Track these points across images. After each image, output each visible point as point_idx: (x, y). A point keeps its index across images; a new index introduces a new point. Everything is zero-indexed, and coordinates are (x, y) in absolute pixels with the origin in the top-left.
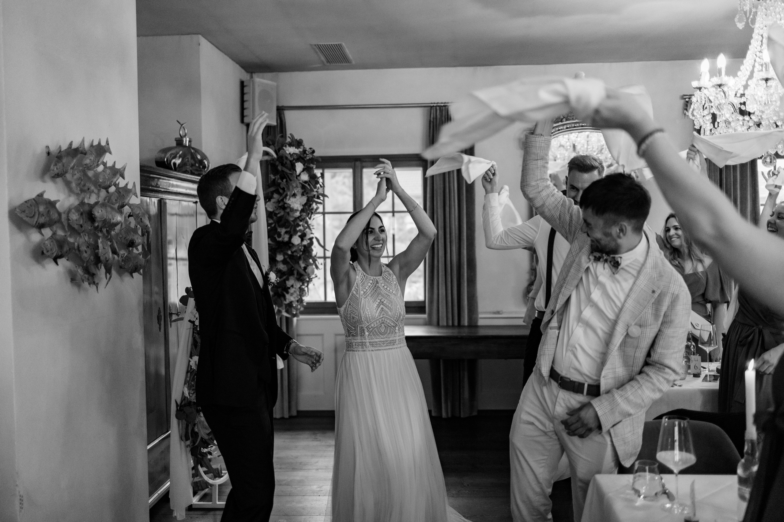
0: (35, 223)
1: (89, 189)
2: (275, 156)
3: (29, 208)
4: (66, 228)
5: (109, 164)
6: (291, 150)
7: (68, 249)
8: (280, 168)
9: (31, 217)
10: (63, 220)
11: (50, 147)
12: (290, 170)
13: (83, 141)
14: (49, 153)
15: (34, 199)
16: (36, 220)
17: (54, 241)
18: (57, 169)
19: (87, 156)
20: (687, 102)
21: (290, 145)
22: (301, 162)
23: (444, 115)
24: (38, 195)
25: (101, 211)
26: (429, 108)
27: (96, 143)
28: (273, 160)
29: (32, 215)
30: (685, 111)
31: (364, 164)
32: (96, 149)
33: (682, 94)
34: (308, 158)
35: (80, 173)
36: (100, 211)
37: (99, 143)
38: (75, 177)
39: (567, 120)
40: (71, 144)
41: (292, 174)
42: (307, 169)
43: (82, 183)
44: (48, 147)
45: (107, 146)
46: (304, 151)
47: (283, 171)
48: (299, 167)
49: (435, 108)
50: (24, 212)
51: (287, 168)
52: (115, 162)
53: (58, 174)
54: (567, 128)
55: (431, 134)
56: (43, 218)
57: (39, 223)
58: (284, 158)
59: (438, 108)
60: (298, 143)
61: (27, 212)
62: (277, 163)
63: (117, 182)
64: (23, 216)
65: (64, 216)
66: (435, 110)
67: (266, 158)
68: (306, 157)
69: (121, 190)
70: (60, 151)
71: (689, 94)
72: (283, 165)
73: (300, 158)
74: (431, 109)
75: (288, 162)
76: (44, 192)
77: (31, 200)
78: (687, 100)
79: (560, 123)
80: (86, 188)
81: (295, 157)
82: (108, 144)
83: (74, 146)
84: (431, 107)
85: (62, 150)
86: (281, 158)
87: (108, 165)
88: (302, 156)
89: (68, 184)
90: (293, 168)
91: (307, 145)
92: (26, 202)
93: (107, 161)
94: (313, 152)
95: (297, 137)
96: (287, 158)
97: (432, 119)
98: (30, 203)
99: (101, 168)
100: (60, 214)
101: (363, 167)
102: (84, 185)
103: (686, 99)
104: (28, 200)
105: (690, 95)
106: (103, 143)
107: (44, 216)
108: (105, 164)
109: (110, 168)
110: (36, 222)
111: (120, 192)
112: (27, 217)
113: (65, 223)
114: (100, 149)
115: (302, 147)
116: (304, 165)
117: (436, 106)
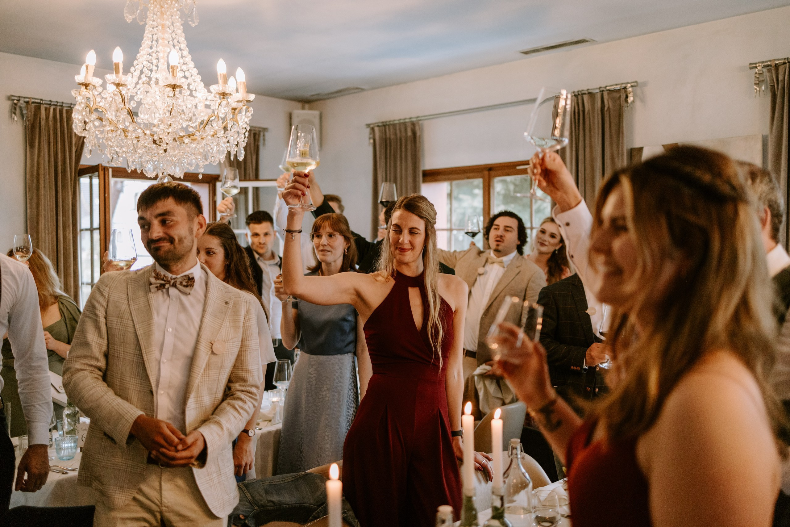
20: (16, 104)
30: (13, 115)
33: (9, 94)
71: (17, 95)
78: (15, 101)
103: (13, 100)
105: (19, 97)
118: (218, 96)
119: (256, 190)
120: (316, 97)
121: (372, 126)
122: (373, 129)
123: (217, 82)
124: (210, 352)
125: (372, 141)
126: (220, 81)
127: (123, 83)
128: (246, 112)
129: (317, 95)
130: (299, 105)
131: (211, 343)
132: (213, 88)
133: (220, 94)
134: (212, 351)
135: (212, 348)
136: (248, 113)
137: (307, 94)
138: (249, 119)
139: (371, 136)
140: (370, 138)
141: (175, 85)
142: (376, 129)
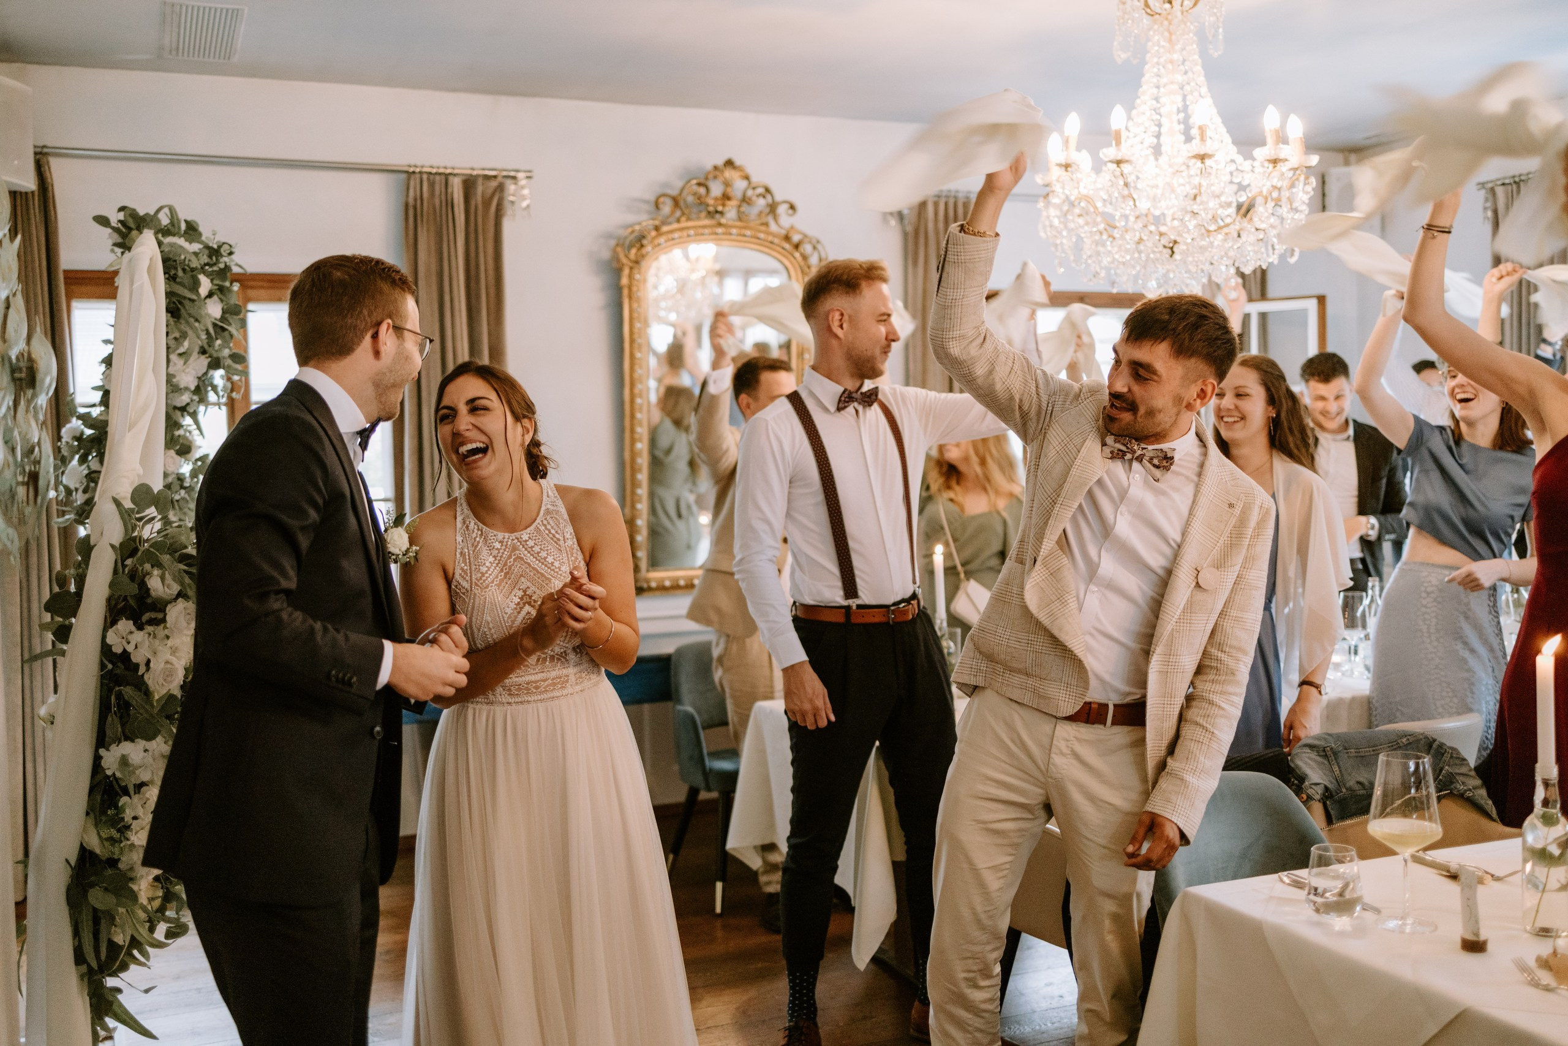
21: (173, 232)
22: (208, 275)
23: (437, 192)
26: (404, 176)
30: (889, 218)
31: (251, 293)
34: (219, 267)
39: (688, 219)
41: (190, 301)
42: (219, 292)
46: (212, 250)
48: (205, 284)
49: (418, 176)
51: (182, 285)
54: (689, 236)
55: (411, 233)
59: (425, 177)
60: (191, 231)
66: (418, 182)
68: (214, 264)
73: (204, 265)
74: (409, 179)
79: (675, 226)
84: (410, 174)
88: (209, 260)
90: (195, 285)
91: (214, 236)
94: (230, 252)
97: (411, 201)
101: (250, 298)
116: (212, 282)
117: (420, 173)
118: (1266, 164)
119: (1263, 316)
120: (1374, 141)
121: (1490, 185)
122: (1492, 191)
123: (1263, 143)
124: (1194, 584)
125: (1490, 214)
126: (1270, 140)
127: (1127, 158)
128: (1305, 184)
129: (1376, 136)
130: (1340, 157)
131: (1196, 569)
132: (1260, 153)
133: (1269, 161)
134: (1197, 583)
135: (1197, 578)
136: (1307, 186)
137: (1357, 137)
138: (1309, 196)
139: (1489, 204)
140: (1485, 209)
141: (1204, 155)
142: (1500, 191)
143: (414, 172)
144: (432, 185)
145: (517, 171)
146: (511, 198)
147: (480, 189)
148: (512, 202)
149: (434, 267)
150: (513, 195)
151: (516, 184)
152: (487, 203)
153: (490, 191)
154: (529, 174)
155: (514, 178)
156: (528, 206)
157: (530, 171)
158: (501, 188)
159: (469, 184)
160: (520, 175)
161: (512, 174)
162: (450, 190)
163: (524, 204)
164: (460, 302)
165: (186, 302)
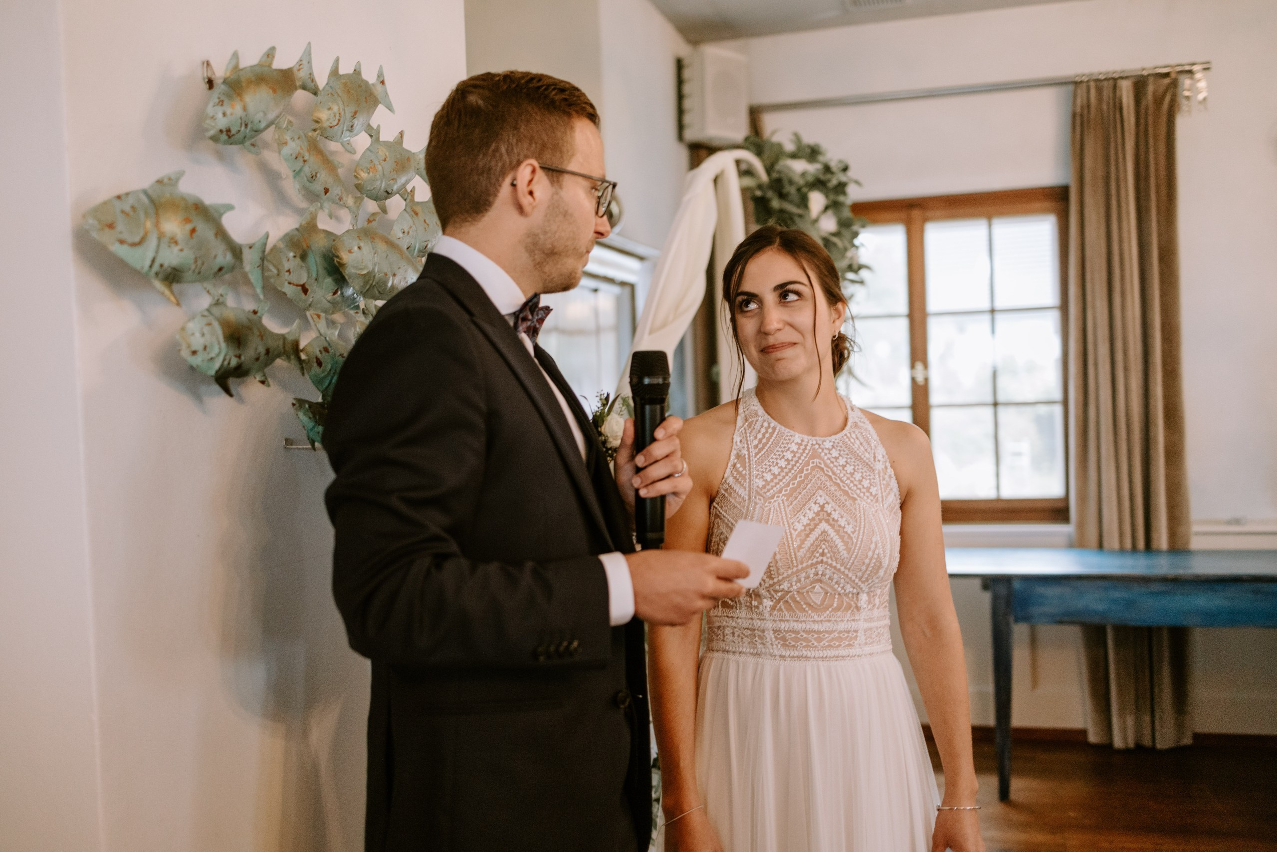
0: (148, 263)
1: (326, 191)
2: (764, 177)
3: (127, 215)
4: (259, 291)
5: (387, 135)
6: (799, 167)
7: (262, 350)
8: (776, 204)
9: (133, 245)
10: (247, 267)
11: (212, 63)
12: (798, 206)
13: (308, 52)
14: (210, 83)
15: (145, 192)
16: (150, 255)
17: (216, 325)
18: (224, 114)
19: (319, 98)
21: (794, 156)
22: (821, 191)
23: (1105, 97)
24: (160, 182)
25: (359, 248)
26: (1072, 86)
27: (346, 69)
28: (760, 187)
29: (137, 239)
31: (929, 214)
32: (345, 84)
34: (834, 182)
35: (298, 142)
36: (356, 248)
37: (357, 72)
38: (286, 151)
40: (270, 54)
41: (801, 216)
42: (833, 206)
43: (307, 169)
44: (208, 64)
45: (379, 87)
46: (827, 169)
47: (782, 211)
48: (817, 200)
49: (1084, 85)
50: (111, 226)
51: (791, 202)
52: (401, 134)
53: (228, 131)
55: (1078, 141)
56: (176, 249)
57: (161, 266)
58: (785, 183)
59: (1092, 84)
60: (813, 153)
61: (120, 227)
62: (770, 194)
63: (409, 188)
64: (107, 239)
65: (250, 259)
66: (1085, 90)
67: (748, 182)
68: (829, 180)
69: (418, 209)
70: (236, 68)
72: (782, 196)
73: (819, 184)
74: (1076, 89)
75: (792, 190)
76: (181, 174)
77: (135, 192)
80: (318, 187)
81: (810, 179)
82: (383, 82)
83: (281, 62)
84: (1076, 83)
85: (242, 66)
86: (778, 185)
87: (383, 138)
88: (822, 177)
89: (271, 176)
90: (804, 202)
91: (833, 155)
92: (119, 197)
93: (379, 126)
94: (845, 169)
95: (809, 139)
96: (791, 182)
97: (1078, 110)
98: (131, 201)
99: (362, 141)
100: (236, 251)
101: (925, 220)
102: (313, 177)
104: (127, 194)
106: (369, 76)
107: (176, 243)
108: (373, 133)
109: (387, 144)
110: (153, 261)
111: (417, 214)
112: (122, 242)
113: (255, 277)
114: (360, 86)
115: (821, 158)
116: (827, 196)
117: (1088, 81)
143: (1081, 82)
144: (1099, 90)
145: (1194, 64)
146: (1186, 93)
147: (1151, 88)
148: (1188, 98)
149: (1100, 173)
150: (1189, 90)
151: (1192, 78)
152: (1158, 101)
153: (1162, 89)
154: (1206, 66)
155: (1190, 72)
156: (1205, 99)
157: (1208, 63)
158: (1174, 84)
159: (1140, 84)
160: (1195, 68)
161: (1187, 68)
162: (1118, 93)
163: (1201, 97)
164: (1127, 204)
165: (797, 219)
